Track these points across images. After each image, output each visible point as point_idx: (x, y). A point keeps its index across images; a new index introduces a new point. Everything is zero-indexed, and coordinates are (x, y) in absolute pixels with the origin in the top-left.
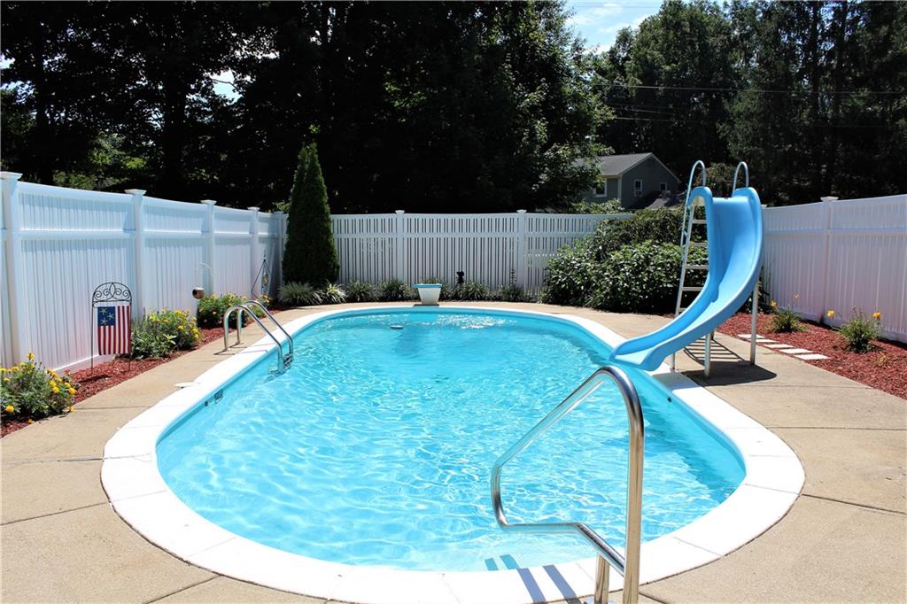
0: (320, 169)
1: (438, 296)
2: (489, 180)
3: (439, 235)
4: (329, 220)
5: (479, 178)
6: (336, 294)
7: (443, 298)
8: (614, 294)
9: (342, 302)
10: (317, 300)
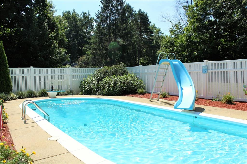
0: (4, 51)
1: (56, 94)
2: (42, 58)
3: (40, 75)
4: (8, 70)
5: (39, 57)
6: (14, 96)
7: (58, 94)
8: (110, 91)
9: (17, 99)
10: (9, 99)
